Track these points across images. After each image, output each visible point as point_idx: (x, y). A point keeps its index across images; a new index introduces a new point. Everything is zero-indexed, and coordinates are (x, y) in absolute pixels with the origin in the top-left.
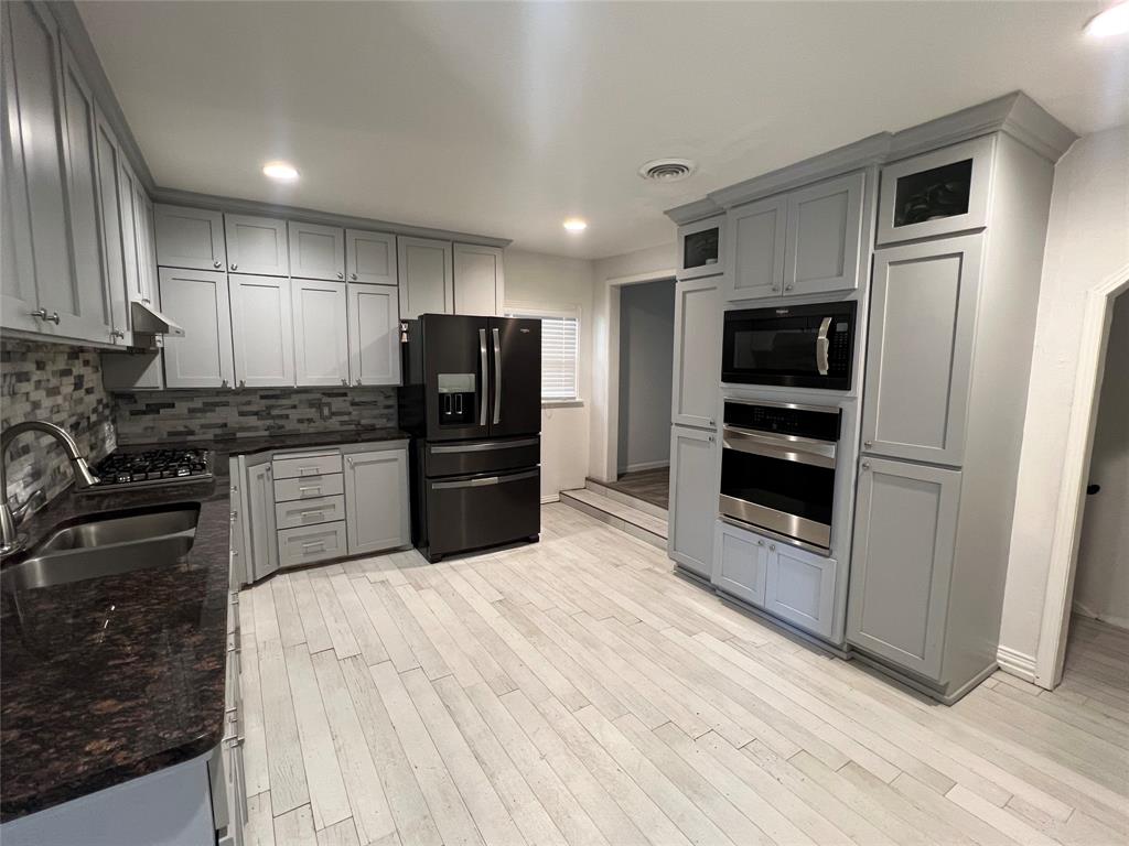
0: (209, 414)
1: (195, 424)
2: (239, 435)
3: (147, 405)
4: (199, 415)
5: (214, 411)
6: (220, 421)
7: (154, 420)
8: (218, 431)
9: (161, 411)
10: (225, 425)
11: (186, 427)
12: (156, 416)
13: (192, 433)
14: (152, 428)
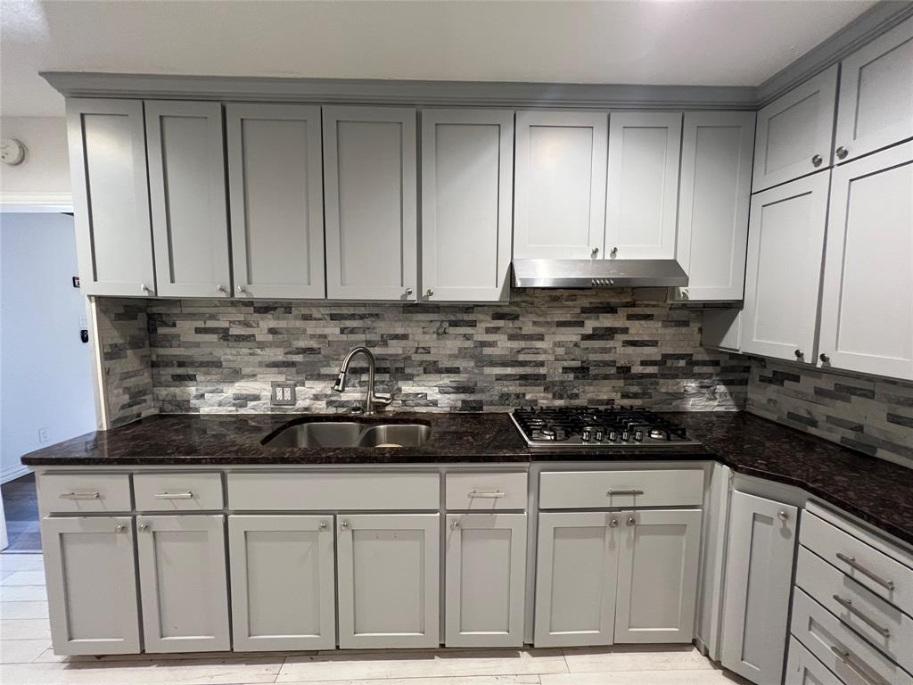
0: (839, 403)
1: (821, 411)
2: (882, 454)
3: (775, 372)
4: (827, 400)
5: (848, 401)
6: (857, 420)
7: (778, 392)
8: (851, 435)
9: (786, 382)
10: (860, 428)
11: (809, 413)
12: (780, 388)
13: (814, 424)
14: (775, 401)
